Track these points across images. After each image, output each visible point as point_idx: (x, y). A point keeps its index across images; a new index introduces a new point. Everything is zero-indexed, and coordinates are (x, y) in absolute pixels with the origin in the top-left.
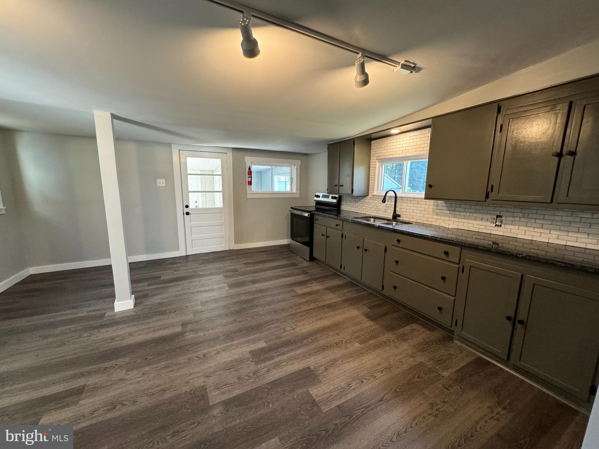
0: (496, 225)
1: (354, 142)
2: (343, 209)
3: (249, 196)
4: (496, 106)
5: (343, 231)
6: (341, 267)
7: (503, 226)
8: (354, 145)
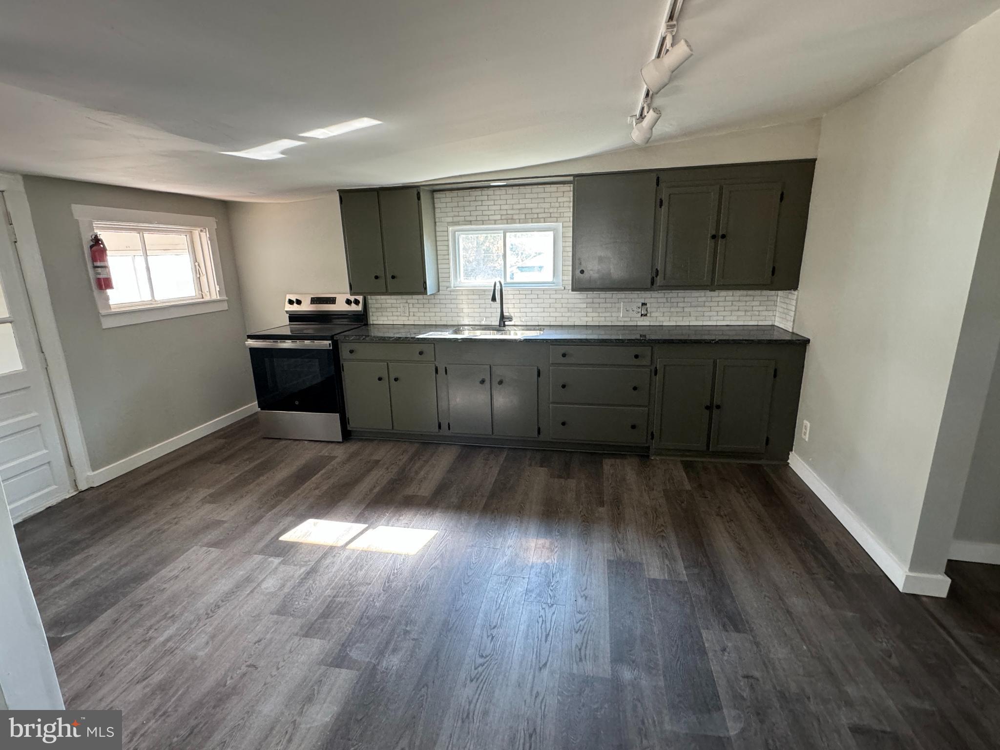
0: (642, 315)
1: (418, 194)
2: (375, 322)
3: (107, 323)
4: (654, 176)
5: (436, 363)
6: (440, 427)
7: (648, 315)
8: (419, 198)
